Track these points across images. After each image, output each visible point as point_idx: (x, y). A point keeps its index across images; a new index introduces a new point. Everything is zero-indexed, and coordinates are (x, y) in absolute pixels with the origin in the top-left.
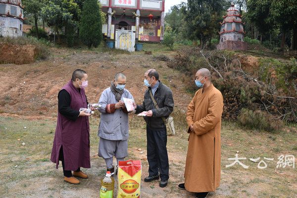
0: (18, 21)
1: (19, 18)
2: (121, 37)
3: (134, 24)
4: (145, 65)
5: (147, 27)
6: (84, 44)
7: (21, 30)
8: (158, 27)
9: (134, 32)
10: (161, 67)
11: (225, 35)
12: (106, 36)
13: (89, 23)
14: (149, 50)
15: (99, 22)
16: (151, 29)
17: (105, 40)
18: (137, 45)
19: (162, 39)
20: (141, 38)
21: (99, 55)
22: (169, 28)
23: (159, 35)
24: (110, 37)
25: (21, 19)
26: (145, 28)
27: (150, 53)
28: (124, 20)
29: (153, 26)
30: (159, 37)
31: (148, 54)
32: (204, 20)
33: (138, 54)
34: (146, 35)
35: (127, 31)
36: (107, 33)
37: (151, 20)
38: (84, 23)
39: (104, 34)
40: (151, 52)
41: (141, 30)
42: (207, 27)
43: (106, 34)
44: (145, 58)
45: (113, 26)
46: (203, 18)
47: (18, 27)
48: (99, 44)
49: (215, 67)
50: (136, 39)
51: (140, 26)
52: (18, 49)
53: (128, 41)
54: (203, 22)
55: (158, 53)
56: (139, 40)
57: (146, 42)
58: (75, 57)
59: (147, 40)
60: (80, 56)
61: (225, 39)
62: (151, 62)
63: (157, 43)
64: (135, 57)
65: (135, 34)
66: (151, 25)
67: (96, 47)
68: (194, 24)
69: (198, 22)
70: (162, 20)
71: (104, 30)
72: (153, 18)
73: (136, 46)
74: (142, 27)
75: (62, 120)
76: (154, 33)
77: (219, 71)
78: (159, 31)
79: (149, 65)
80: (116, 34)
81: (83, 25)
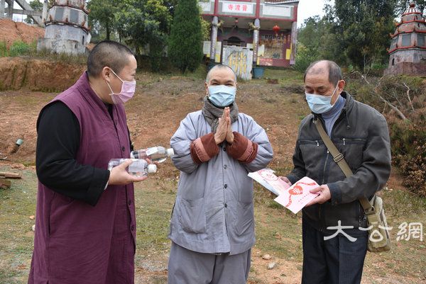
0: (80, 31)
1: (82, 27)
2: (231, 58)
3: (251, 41)
4: (268, 98)
5: (270, 45)
6: (175, 66)
7: (83, 43)
8: (287, 46)
9: (251, 50)
10: (294, 102)
11: (398, 54)
12: (208, 58)
13: (182, 34)
14: (274, 78)
15: (198, 34)
16: (276, 48)
17: (207, 64)
18: (255, 70)
19: (292, 62)
20: (260, 62)
21: (196, 83)
22: (302, 48)
23: (288, 57)
24: (214, 60)
25: (84, 28)
26: (267, 47)
27: (275, 82)
28: (235, 35)
29: (279, 44)
30: (289, 61)
31: (273, 83)
32: (362, 31)
33: (257, 83)
34: (268, 57)
35: (240, 49)
36: (211, 54)
37: (277, 35)
38: (176, 34)
39: (205, 56)
40: (276, 80)
41: (262, 50)
42: (366, 43)
43: (208, 56)
44: (268, 88)
45: (220, 43)
46: (361, 28)
47: (79, 39)
48: (197, 67)
49: (391, 101)
50: (254, 63)
51: (260, 43)
52: (77, 70)
53: (241, 63)
54: (361, 33)
55: (288, 83)
56: (258, 64)
57: (269, 67)
58: (159, 85)
59: (269, 65)
60: (168, 84)
61: (399, 60)
62: (277, 95)
63: (285, 69)
64: (251, 87)
65: (252, 52)
66: (277, 43)
67: (192, 71)
68: (346, 36)
69: (352, 34)
70: (294, 34)
71: (206, 50)
72: (279, 31)
73: (253, 72)
74: (263, 46)
75: (49, 204)
76: (281, 55)
77: (399, 109)
78: (288, 52)
79: (274, 98)
80: (224, 52)
81: (174, 38)
